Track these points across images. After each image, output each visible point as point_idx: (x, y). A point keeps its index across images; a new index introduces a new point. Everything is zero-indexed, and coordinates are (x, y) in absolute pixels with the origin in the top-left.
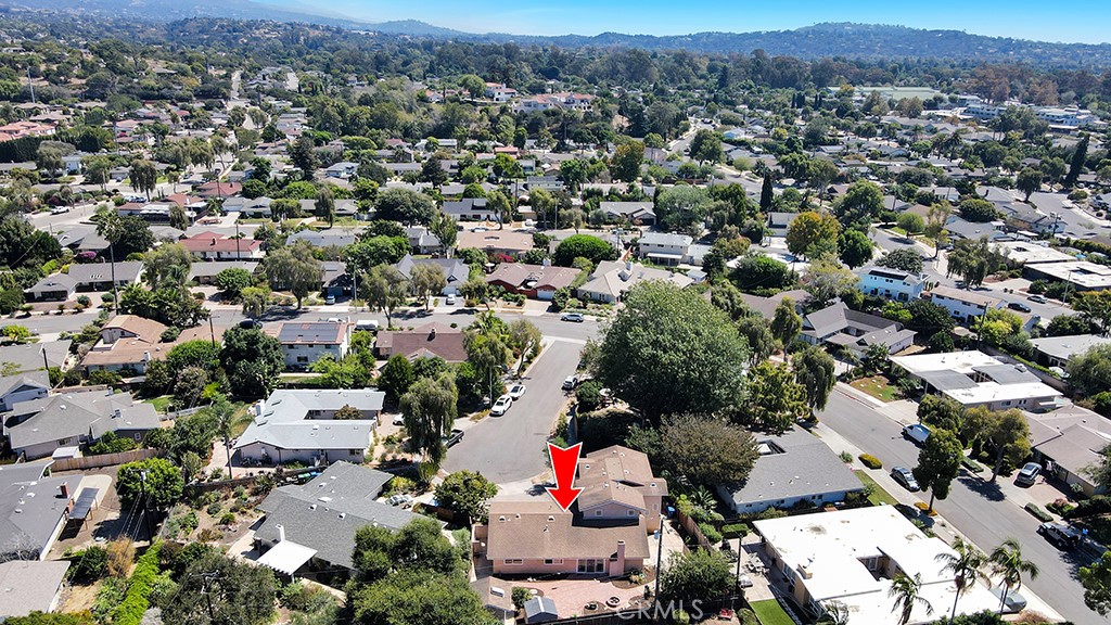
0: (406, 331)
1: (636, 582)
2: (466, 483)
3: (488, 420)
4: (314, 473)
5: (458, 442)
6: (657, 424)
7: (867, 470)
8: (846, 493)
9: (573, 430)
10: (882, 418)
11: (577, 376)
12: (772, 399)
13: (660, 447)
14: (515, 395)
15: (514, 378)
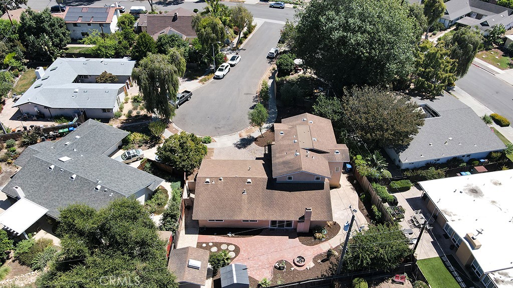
0: (163, 14)
1: (319, 238)
2: (181, 145)
3: (212, 83)
4: (71, 129)
5: (187, 100)
6: (340, 95)
7: (497, 127)
8: (490, 153)
9: (273, 91)
10: (502, 83)
11: (278, 49)
12: (430, 72)
13: (342, 114)
14: (233, 63)
15: (234, 50)
